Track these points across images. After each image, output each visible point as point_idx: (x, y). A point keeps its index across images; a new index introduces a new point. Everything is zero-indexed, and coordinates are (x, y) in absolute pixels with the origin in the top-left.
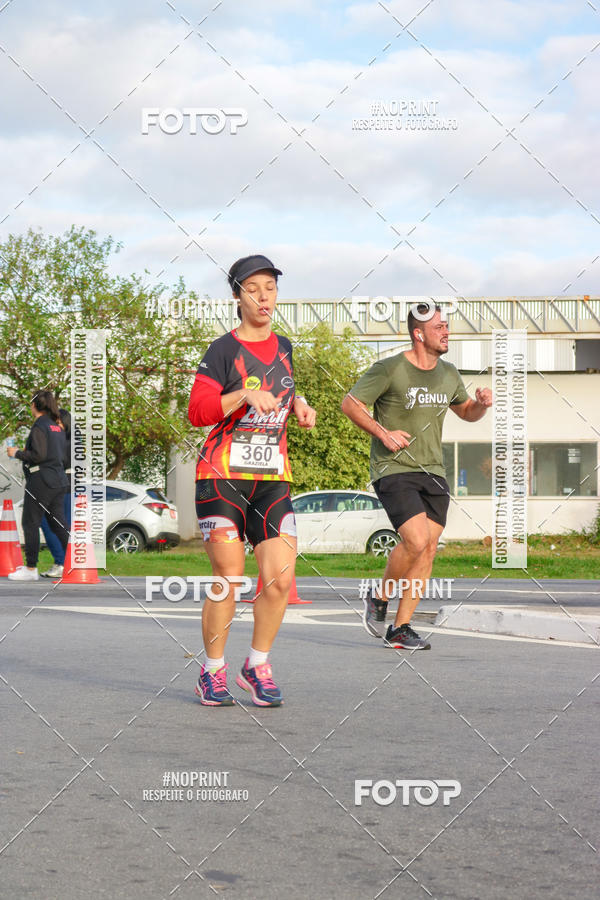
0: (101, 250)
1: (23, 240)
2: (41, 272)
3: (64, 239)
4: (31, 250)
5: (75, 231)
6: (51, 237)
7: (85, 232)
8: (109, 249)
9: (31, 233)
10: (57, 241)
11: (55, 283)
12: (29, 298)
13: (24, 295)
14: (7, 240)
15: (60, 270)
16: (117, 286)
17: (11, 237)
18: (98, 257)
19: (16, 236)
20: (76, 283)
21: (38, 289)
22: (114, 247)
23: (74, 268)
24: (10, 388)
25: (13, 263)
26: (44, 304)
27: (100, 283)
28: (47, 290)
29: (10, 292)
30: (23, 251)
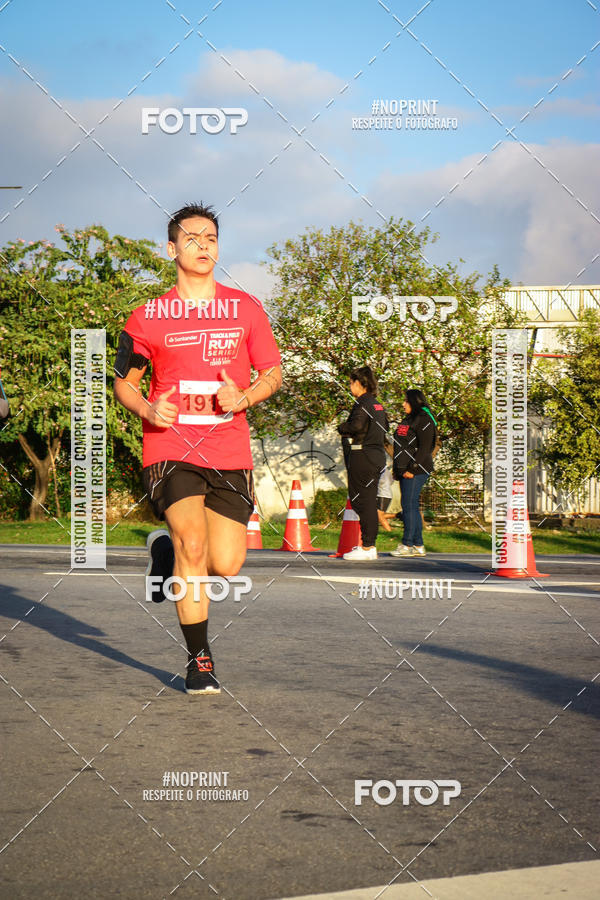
0: (418, 240)
1: (345, 232)
2: (360, 262)
3: (384, 230)
4: (353, 241)
5: (394, 222)
6: (371, 228)
7: (404, 223)
8: (426, 239)
9: (352, 225)
10: (377, 232)
11: (374, 273)
12: (350, 287)
13: (346, 284)
14: (330, 233)
15: (379, 260)
16: (433, 274)
17: (333, 228)
18: (417, 247)
19: (338, 228)
20: (394, 273)
21: (359, 279)
22: (430, 237)
23: (392, 258)
24: (332, 374)
25: (334, 257)
27: (416, 273)
28: (367, 279)
29: (331, 282)
30: (345, 242)
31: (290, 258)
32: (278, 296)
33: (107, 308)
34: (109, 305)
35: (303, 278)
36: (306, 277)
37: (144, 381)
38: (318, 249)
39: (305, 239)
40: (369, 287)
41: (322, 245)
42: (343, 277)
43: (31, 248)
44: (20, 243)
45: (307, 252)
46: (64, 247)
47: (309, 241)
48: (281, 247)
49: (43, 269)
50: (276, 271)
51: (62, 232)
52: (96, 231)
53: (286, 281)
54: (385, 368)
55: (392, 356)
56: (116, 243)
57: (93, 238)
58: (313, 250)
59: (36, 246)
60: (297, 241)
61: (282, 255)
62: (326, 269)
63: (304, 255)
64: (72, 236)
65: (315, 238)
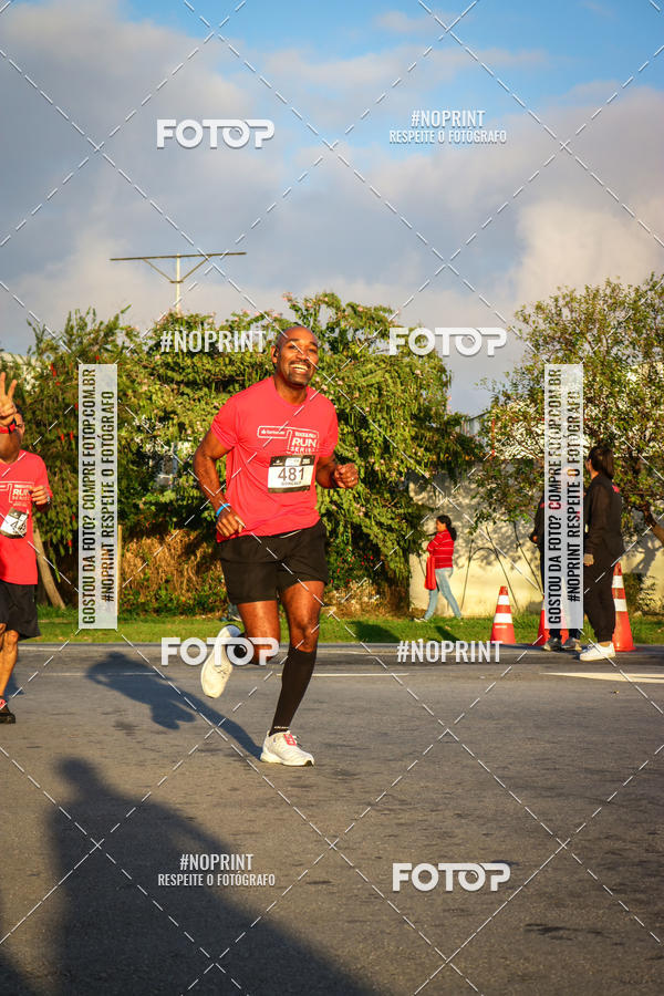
1: (601, 292)
2: (619, 324)
3: (644, 288)
4: (610, 301)
5: (655, 279)
6: (630, 286)
9: (609, 283)
10: (637, 290)
11: (634, 335)
12: (608, 352)
13: (604, 349)
14: (584, 293)
15: (640, 321)
17: (587, 288)
19: (593, 287)
20: (658, 335)
21: (618, 342)
23: (655, 319)
25: (590, 319)
26: (624, 358)
28: (627, 343)
29: (587, 346)
30: (601, 302)
31: (541, 321)
32: (528, 364)
33: (340, 383)
34: (343, 379)
35: (556, 343)
36: (559, 342)
37: (382, 461)
38: (572, 311)
39: (556, 300)
40: (629, 351)
41: (575, 305)
42: (600, 341)
43: (256, 320)
44: (245, 314)
45: (560, 315)
46: (292, 317)
47: (561, 303)
48: (530, 310)
49: (270, 342)
50: (525, 336)
51: (290, 300)
52: (326, 299)
53: (537, 346)
54: (649, 441)
55: (657, 427)
56: (349, 311)
57: (323, 307)
58: (566, 312)
59: (262, 317)
60: (548, 303)
61: (533, 318)
62: (582, 333)
63: (556, 318)
64: (301, 305)
65: (568, 299)
